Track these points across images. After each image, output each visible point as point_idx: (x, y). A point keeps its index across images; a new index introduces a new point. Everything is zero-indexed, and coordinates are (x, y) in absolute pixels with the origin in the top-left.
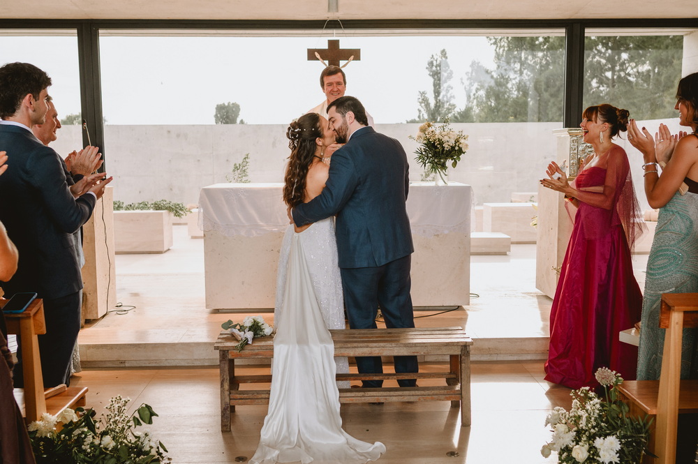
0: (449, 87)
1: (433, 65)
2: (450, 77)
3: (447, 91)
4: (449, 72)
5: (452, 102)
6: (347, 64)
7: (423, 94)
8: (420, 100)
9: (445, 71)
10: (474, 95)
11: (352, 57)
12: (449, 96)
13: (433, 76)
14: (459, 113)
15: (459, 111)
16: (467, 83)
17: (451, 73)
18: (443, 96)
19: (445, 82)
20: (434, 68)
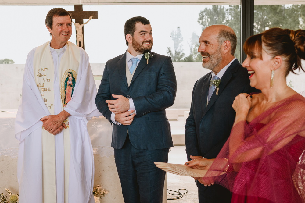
0: (182, 45)
1: (173, 35)
2: (182, 40)
3: (181, 47)
4: (181, 38)
5: (183, 52)
6: (88, 21)
7: (169, 48)
8: (168, 51)
9: (180, 38)
10: (194, 49)
11: (92, 17)
12: (181, 49)
13: (174, 40)
14: (186, 58)
15: (186, 57)
16: (190, 43)
17: (182, 38)
18: (179, 50)
19: (180, 42)
20: (174, 36)
